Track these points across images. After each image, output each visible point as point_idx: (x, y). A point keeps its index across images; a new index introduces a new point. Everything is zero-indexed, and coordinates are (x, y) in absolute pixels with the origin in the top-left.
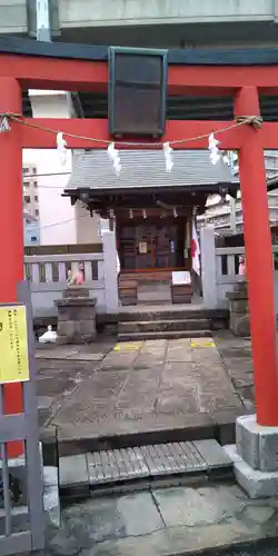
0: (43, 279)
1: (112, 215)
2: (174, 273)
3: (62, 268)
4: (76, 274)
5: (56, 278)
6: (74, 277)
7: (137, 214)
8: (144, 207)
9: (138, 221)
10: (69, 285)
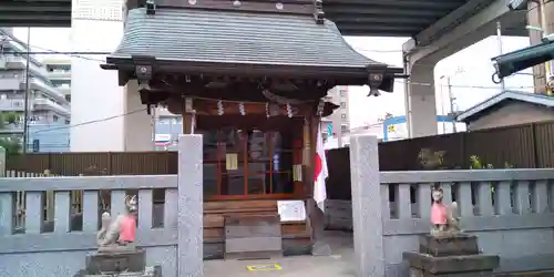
0: (48, 227)
1: (189, 107)
2: (280, 203)
3: (90, 203)
4: (118, 219)
5: (76, 224)
6: (114, 226)
7: (229, 110)
8: (241, 99)
9: (231, 120)
10: (103, 245)
